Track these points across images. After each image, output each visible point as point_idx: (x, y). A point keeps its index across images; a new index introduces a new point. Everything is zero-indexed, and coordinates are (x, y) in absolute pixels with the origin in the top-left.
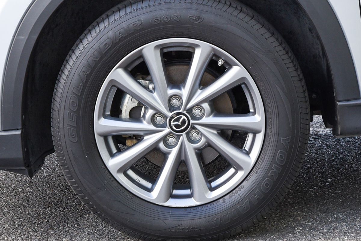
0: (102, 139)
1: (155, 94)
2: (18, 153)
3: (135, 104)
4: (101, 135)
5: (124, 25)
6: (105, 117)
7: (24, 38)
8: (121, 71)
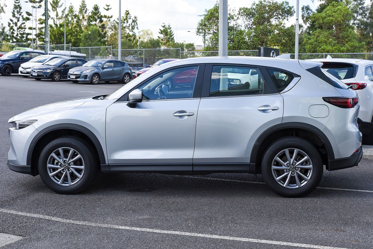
0: (49, 169)
1: (61, 160)
2: (30, 171)
3: (57, 161)
4: (48, 168)
5: (55, 143)
6: (50, 164)
7: (32, 145)
8: (54, 154)
